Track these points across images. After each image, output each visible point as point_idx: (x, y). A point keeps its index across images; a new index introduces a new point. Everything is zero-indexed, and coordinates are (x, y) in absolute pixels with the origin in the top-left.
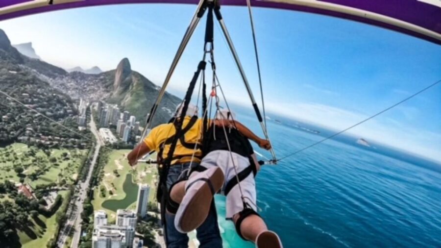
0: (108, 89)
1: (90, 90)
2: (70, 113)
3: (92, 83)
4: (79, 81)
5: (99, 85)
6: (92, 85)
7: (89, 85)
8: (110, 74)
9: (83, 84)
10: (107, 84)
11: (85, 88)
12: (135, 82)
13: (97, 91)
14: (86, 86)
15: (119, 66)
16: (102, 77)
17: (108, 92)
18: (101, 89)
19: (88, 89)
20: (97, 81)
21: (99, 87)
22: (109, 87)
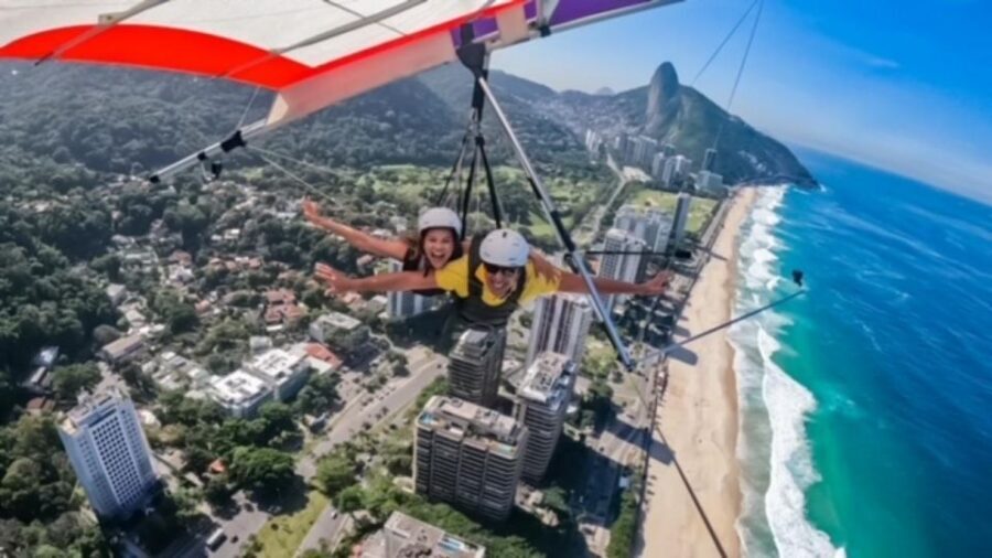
0: (636, 120)
1: (600, 123)
2: (573, 147)
3: (604, 111)
4: (579, 108)
5: (619, 113)
6: (604, 115)
7: (599, 115)
8: (638, 95)
9: (586, 113)
10: (632, 112)
11: (591, 120)
12: (687, 104)
13: (613, 125)
14: (592, 116)
15: (654, 79)
16: (622, 100)
17: (635, 125)
18: (622, 120)
19: (596, 121)
20: (613, 107)
21: (617, 119)
22: (637, 118)
